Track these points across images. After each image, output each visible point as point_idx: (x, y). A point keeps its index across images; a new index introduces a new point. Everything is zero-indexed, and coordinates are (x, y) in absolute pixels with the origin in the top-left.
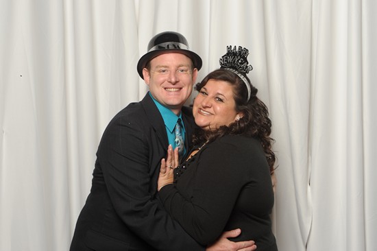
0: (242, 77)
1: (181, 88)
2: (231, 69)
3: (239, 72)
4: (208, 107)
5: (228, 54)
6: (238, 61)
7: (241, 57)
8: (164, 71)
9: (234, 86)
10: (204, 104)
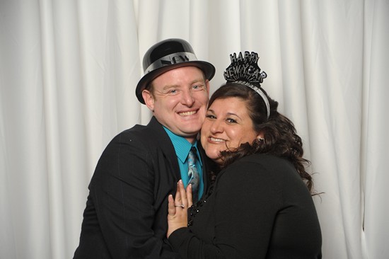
0: (255, 89)
1: (197, 110)
2: (240, 82)
3: (251, 84)
4: (219, 132)
5: (233, 64)
6: (247, 69)
7: (250, 65)
8: (173, 91)
9: (248, 101)
10: (214, 130)
